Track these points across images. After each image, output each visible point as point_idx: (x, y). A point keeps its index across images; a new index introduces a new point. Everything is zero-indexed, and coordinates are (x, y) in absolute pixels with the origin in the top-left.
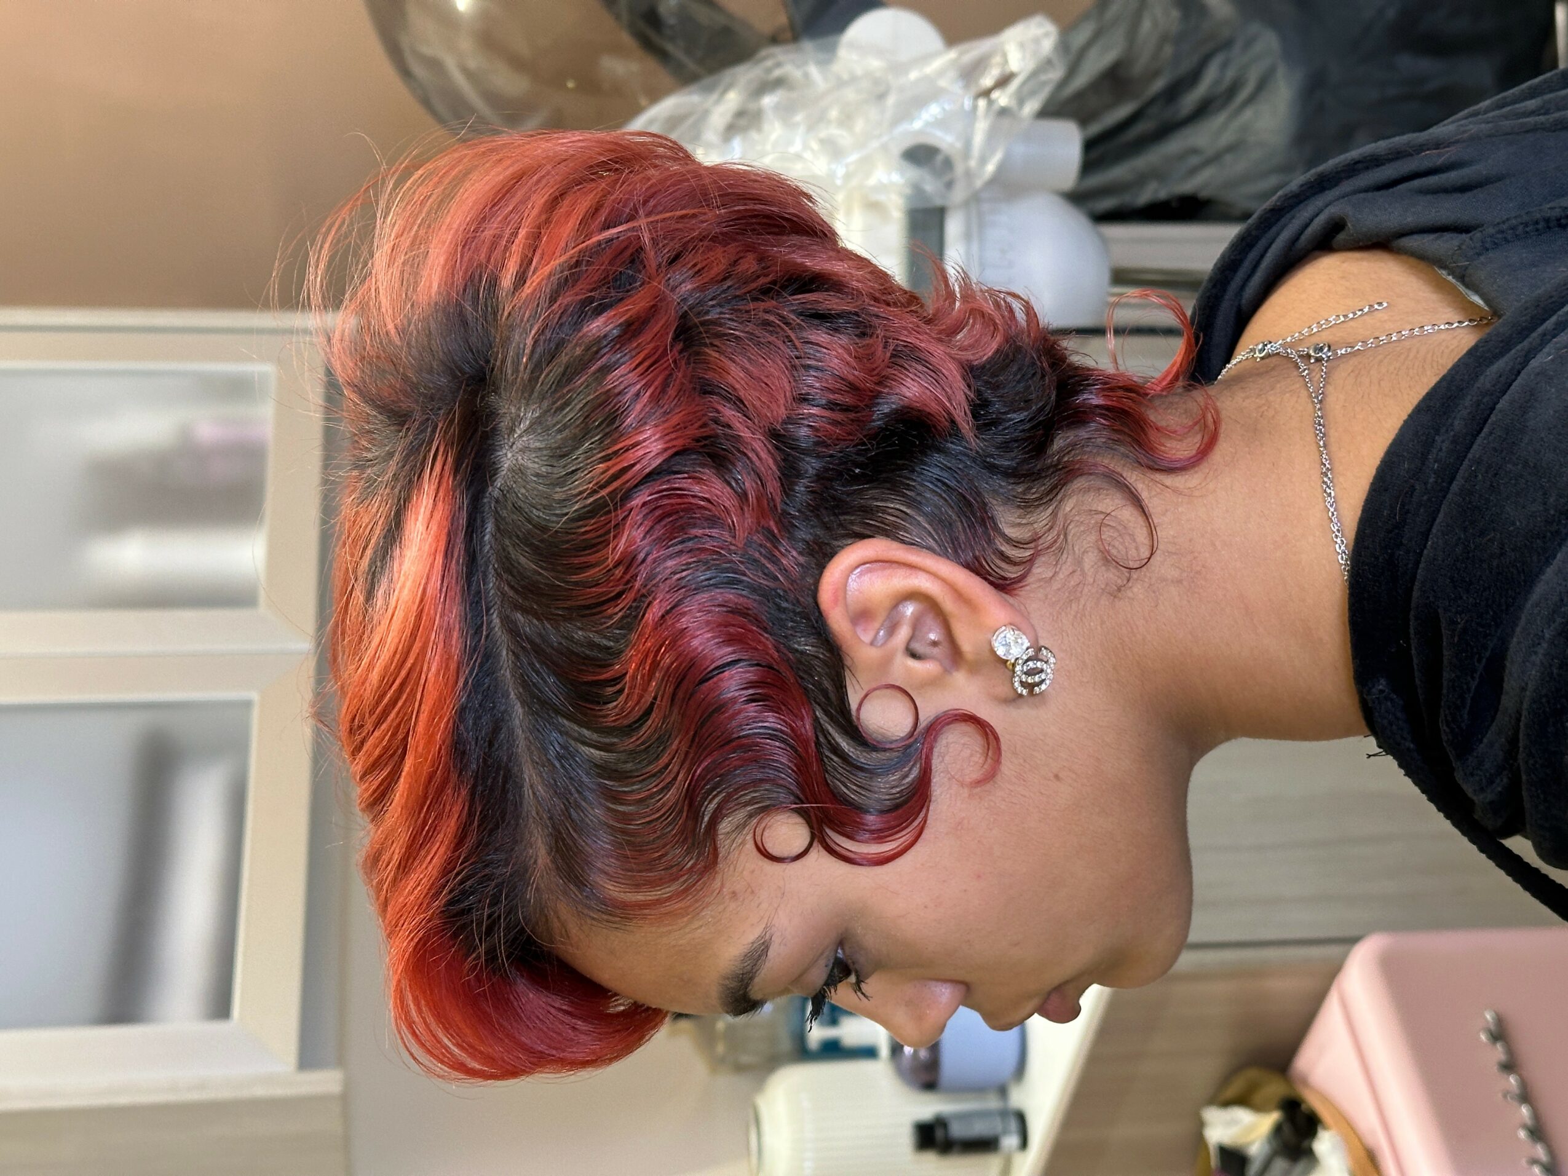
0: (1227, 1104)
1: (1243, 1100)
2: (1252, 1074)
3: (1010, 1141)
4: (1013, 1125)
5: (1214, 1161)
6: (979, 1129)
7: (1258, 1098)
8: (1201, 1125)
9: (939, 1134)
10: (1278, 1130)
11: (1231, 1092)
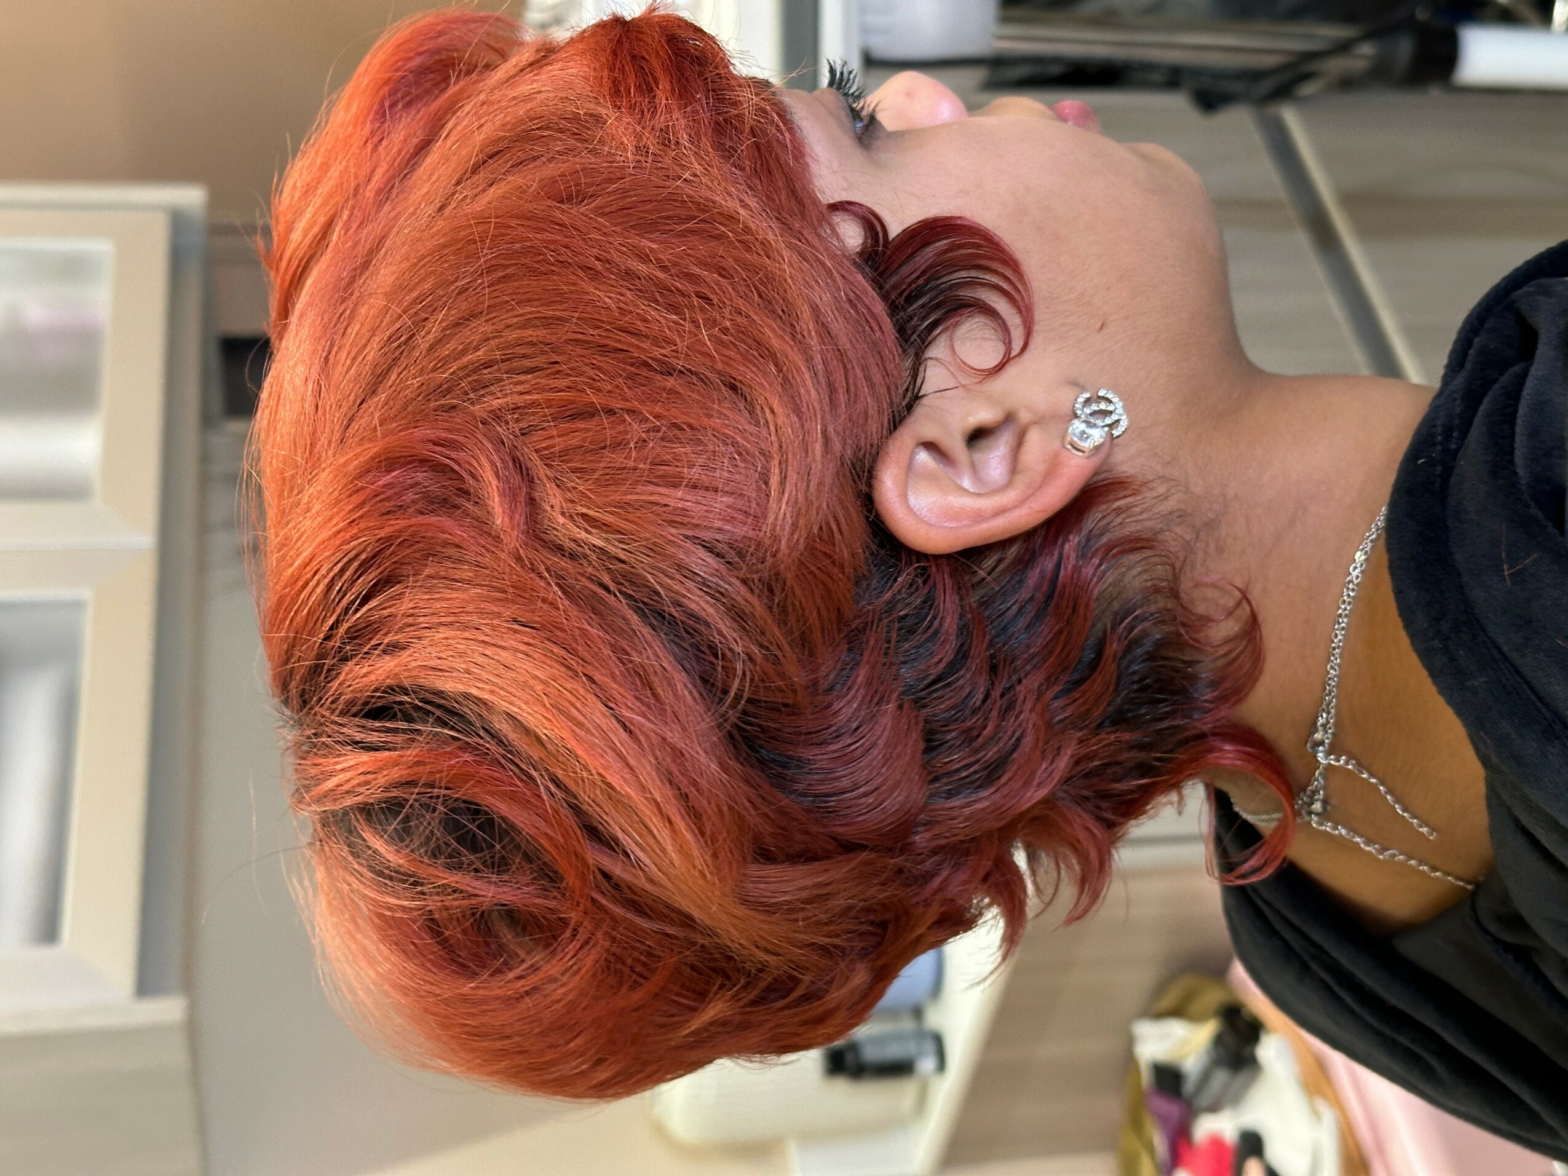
0: (1160, 1015)
1: (1178, 1012)
2: (1187, 981)
3: (926, 1065)
4: (930, 1046)
5: (1146, 1078)
6: (893, 1052)
7: (1196, 1007)
8: (1129, 1042)
9: (849, 1058)
10: (1218, 1041)
11: (1166, 1003)
